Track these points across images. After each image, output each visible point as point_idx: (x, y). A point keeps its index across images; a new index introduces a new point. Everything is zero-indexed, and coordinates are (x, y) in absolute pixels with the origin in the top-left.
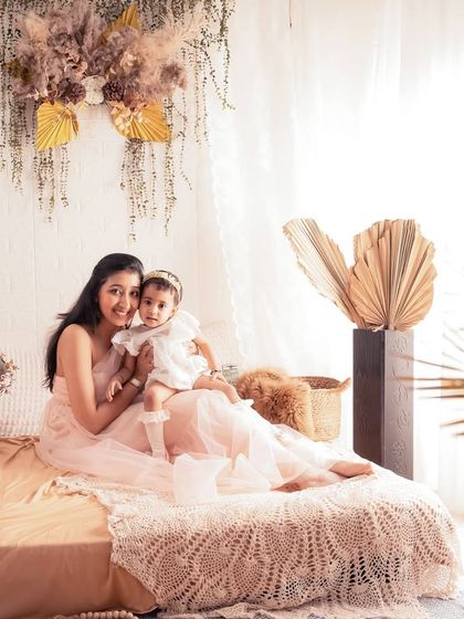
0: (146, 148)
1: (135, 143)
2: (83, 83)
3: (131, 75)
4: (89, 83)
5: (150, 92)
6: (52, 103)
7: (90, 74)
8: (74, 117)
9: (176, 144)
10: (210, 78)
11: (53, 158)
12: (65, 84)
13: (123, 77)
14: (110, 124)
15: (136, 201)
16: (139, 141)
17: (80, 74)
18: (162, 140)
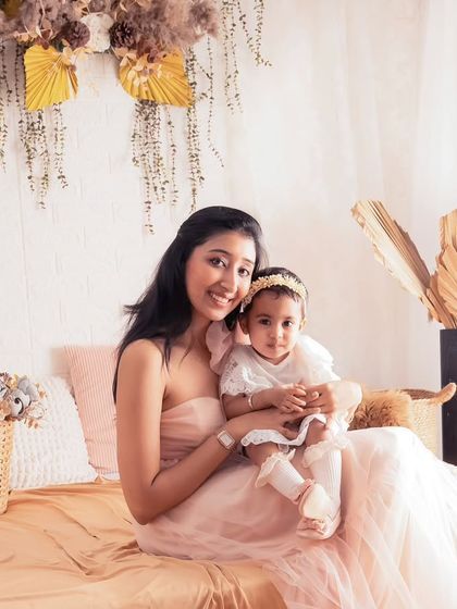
0: (161, 112)
1: (147, 105)
2: (84, 20)
3: (150, 13)
4: (92, 23)
5: (173, 38)
6: (46, 47)
7: (93, 10)
8: (73, 68)
9: (202, 108)
10: (239, 24)
11: (44, 123)
12: (62, 22)
13: (138, 17)
14: (115, 79)
15: (150, 181)
16: (154, 104)
17: (78, 10)
18: (181, 104)
